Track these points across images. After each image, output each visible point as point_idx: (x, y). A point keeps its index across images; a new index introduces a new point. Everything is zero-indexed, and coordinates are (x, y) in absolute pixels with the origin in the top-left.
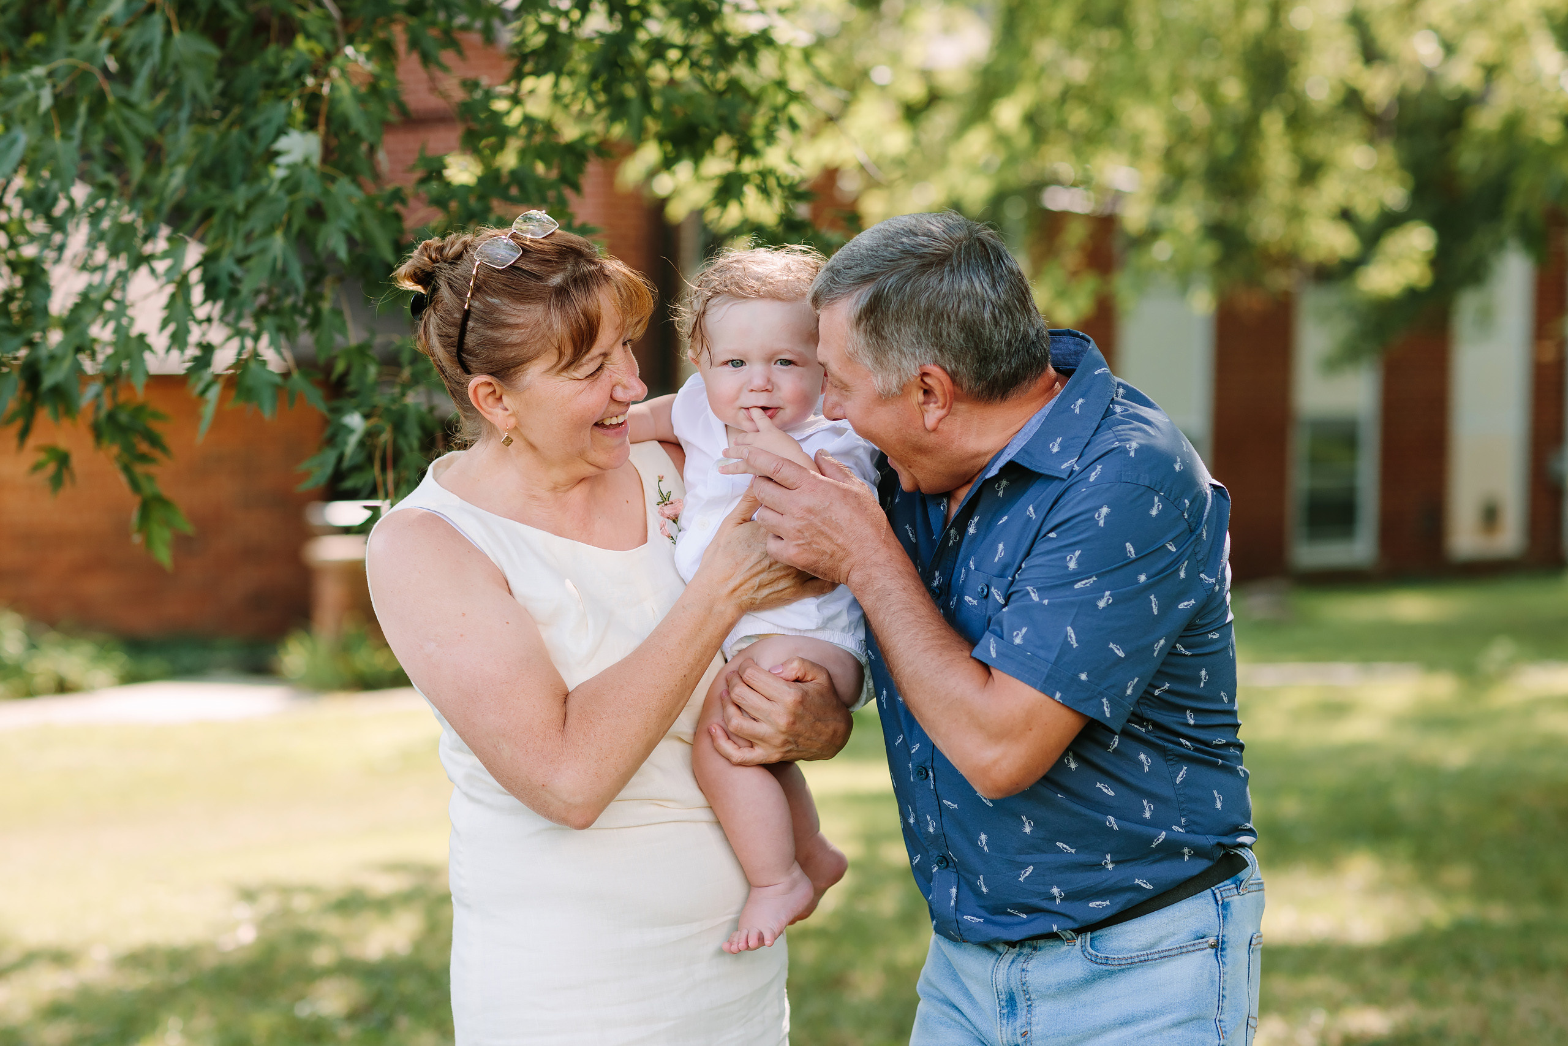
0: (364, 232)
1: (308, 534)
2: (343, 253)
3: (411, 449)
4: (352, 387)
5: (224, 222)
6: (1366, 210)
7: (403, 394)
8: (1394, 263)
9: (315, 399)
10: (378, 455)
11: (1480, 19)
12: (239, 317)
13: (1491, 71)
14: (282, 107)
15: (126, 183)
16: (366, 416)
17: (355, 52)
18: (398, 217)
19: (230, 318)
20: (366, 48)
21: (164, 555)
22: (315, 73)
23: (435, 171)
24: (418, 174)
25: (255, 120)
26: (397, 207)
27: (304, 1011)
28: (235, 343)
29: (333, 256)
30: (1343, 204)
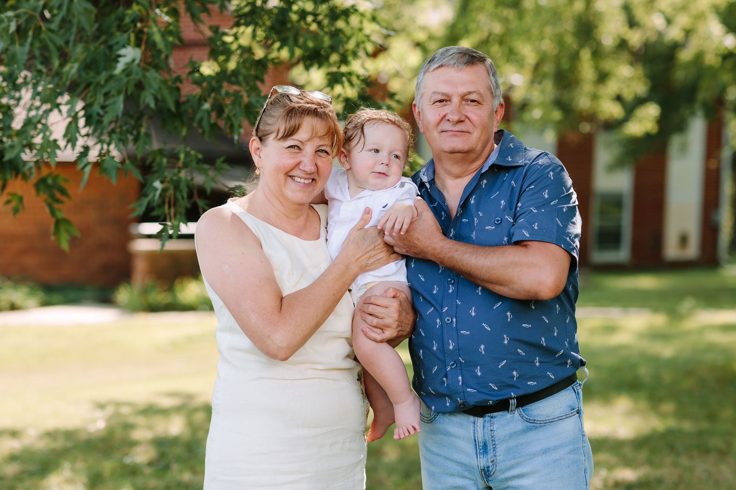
0: (162, 95)
1: (130, 238)
2: (152, 105)
3: (183, 198)
4: (155, 169)
5: (95, 89)
6: (628, 95)
7: (179, 172)
8: (640, 121)
9: (137, 175)
10: (167, 200)
11: (684, 8)
12: (101, 134)
13: (688, 33)
14: (125, 36)
15: (50, 70)
16: (162, 182)
17: (160, 12)
18: (178, 89)
19: (97, 134)
20: (165, 10)
21: (65, 246)
22: (141, 20)
23: (196, 69)
24: (188, 70)
25: (112, 42)
26: (178, 84)
27: (128, 460)
28: (99, 146)
29: (147, 106)
30: (618, 93)
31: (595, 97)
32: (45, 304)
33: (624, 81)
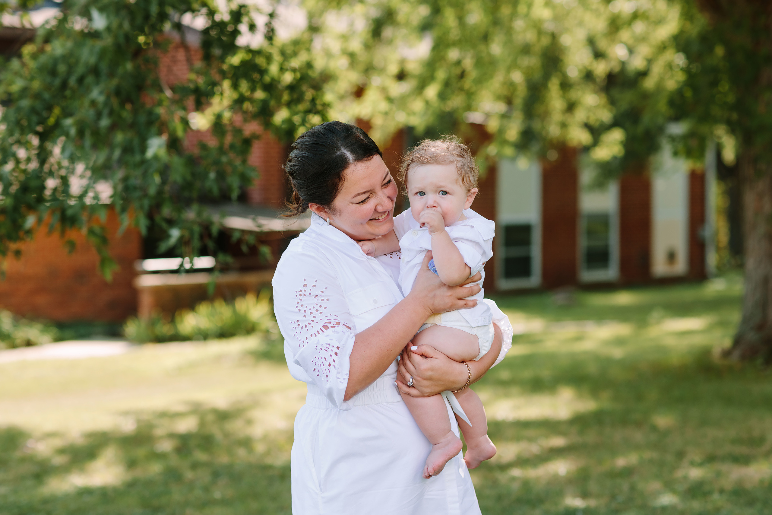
1: (135, 274)
6: (595, 122)
11: (644, 39)
30: (585, 120)
31: (564, 125)
32: (59, 339)
33: (590, 109)
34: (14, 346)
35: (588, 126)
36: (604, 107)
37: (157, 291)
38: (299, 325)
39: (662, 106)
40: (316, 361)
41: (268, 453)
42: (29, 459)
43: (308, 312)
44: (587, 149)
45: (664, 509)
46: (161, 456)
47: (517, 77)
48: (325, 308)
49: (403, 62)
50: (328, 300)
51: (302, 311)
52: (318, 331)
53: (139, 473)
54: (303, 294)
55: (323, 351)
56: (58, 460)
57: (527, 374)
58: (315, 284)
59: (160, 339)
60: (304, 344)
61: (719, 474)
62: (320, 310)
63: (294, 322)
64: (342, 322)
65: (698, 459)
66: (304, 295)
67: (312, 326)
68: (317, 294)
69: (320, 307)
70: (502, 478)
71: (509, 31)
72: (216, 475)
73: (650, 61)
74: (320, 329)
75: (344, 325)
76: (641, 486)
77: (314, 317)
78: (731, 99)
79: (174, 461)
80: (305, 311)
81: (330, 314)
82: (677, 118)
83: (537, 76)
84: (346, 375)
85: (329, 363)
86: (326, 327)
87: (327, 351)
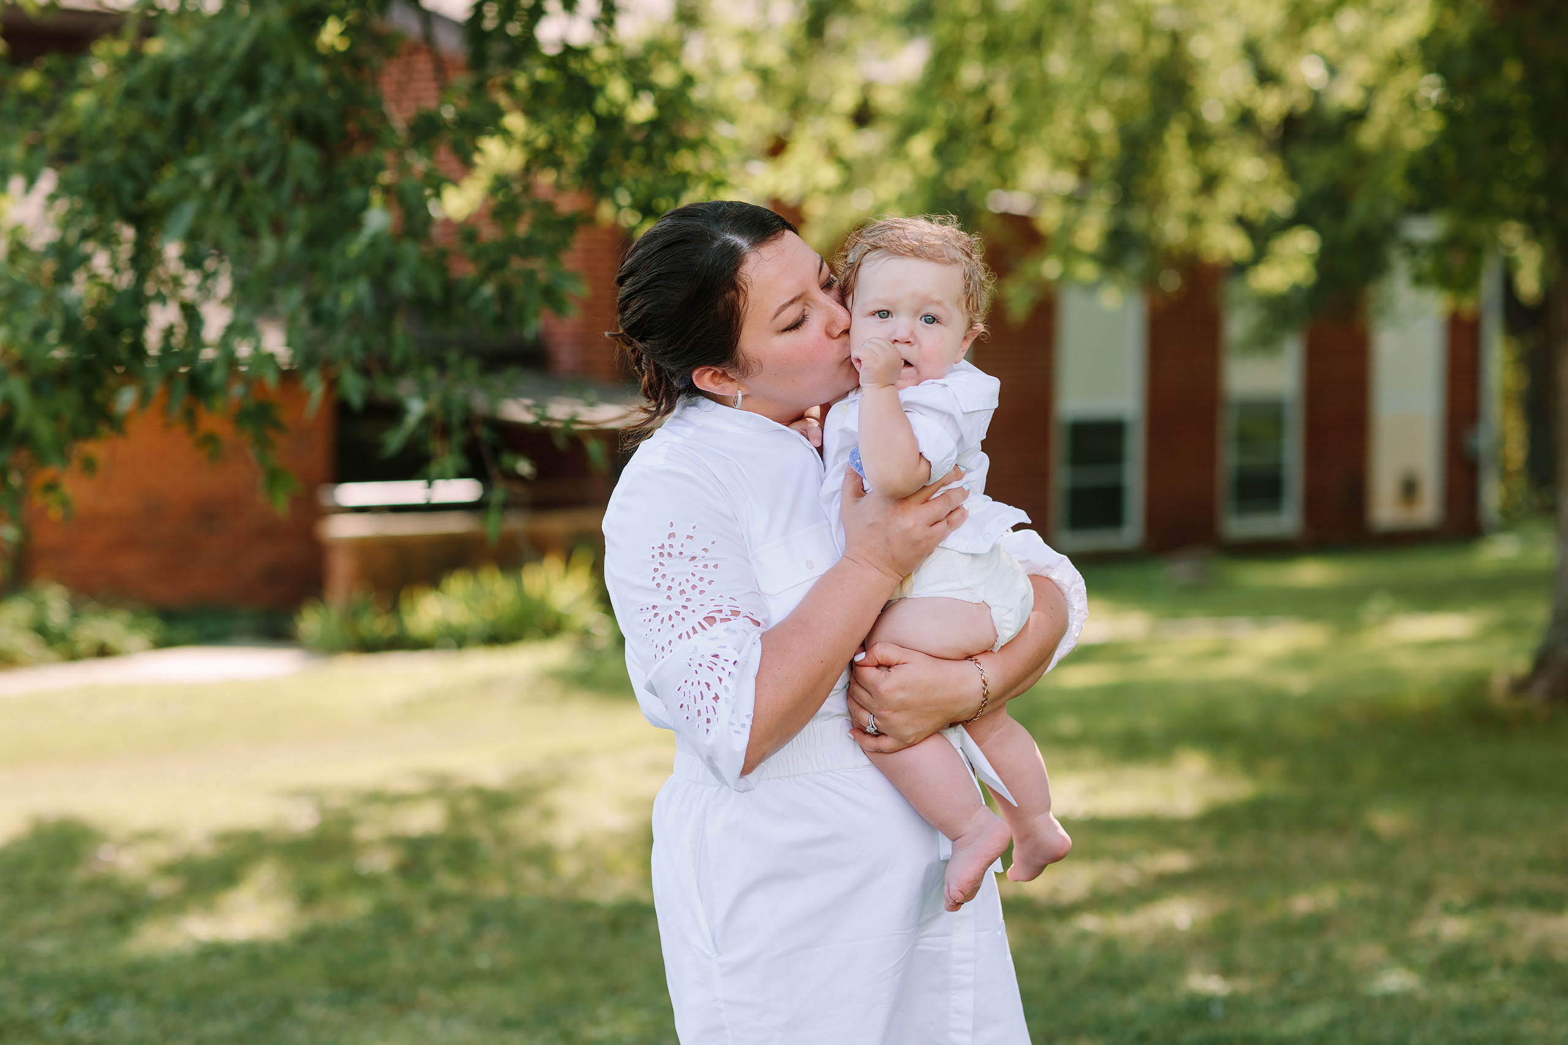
1: (320, 513)
6: (1258, 214)
8: (1282, 264)
11: (1360, 45)
30: (1238, 210)
31: (1194, 220)
32: (163, 643)
33: (1248, 188)
34: (73, 656)
35: (1242, 222)
36: (1277, 183)
37: (363, 547)
38: (656, 615)
39: (1395, 183)
40: (686, 688)
41: (585, 877)
42: (104, 884)
43: (676, 590)
44: (1239, 269)
45: (1389, 999)
46: (369, 882)
47: (1101, 121)
48: (710, 582)
49: (867, 87)
50: (716, 566)
51: (664, 587)
52: (693, 627)
53: (323, 915)
54: (667, 553)
55: (704, 670)
56: (162, 887)
57: (1113, 724)
58: (691, 533)
59: (369, 646)
60: (663, 654)
61: (1501, 931)
62: (701, 586)
63: (647, 609)
64: (744, 611)
65: (1458, 898)
66: (669, 554)
67: (683, 619)
68: (694, 555)
69: (699, 580)
70: (1062, 934)
71: (1085, 27)
72: (480, 920)
73: (1371, 91)
74: (699, 623)
75: (747, 616)
76: (1342, 953)
77: (688, 600)
78: (1534, 168)
79: (396, 892)
80: (670, 588)
81: (719, 595)
82: (1421, 208)
83: (1141, 118)
84: (748, 719)
85: (716, 694)
86: (711, 620)
87: (712, 669)
